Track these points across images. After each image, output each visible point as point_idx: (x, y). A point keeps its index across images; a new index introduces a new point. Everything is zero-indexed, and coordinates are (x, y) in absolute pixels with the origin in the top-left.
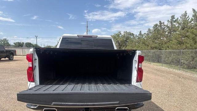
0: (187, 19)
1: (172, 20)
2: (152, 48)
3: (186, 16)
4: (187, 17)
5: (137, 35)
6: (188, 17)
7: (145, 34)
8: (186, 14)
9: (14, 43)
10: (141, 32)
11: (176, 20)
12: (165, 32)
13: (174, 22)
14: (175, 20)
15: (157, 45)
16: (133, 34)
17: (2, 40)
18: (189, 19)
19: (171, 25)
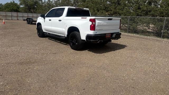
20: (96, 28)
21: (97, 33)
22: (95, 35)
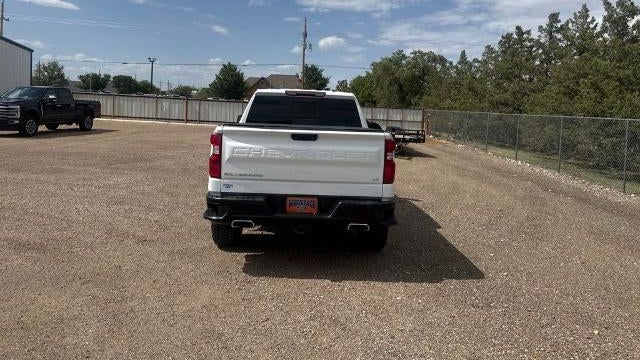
0: (592, 26)
1: (551, 25)
2: (495, 105)
3: (588, 16)
4: (589, 20)
5: (454, 64)
6: (593, 20)
7: (475, 60)
8: (587, 11)
9: (81, 77)
10: (463, 53)
11: (562, 26)
12: (534, 59)
13: (558, 31)
14: (559, 25)
15: (508, 96)
16: (442, 60)
17: (45, 68)
18: (596, 26)
19: (547, 39)
20: (225, 168)
21: (234, 189)
22: (223, 194)
